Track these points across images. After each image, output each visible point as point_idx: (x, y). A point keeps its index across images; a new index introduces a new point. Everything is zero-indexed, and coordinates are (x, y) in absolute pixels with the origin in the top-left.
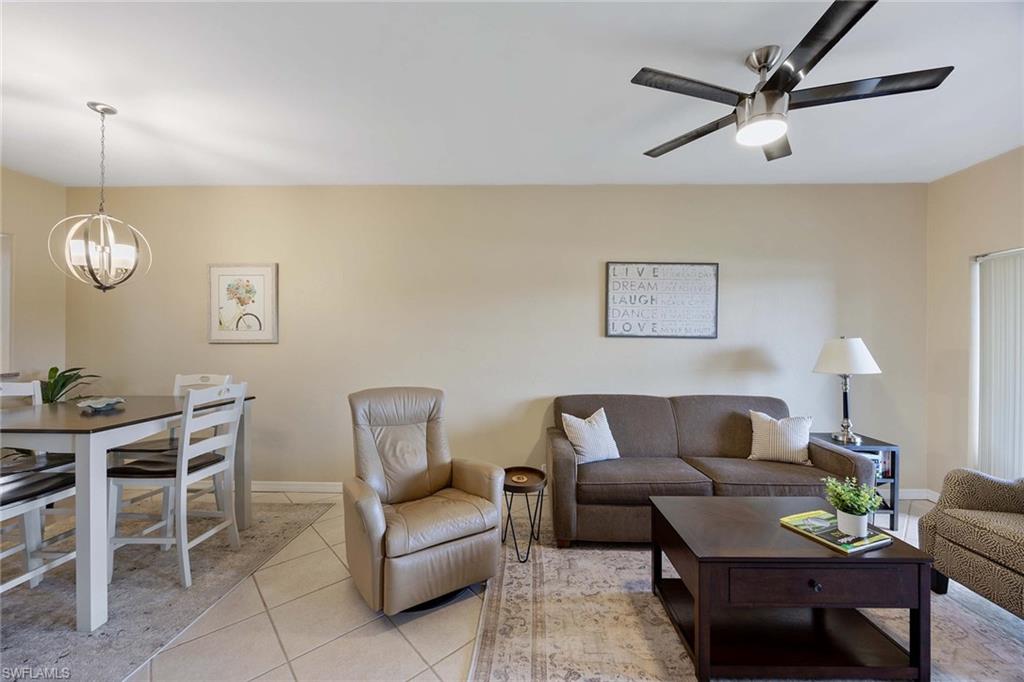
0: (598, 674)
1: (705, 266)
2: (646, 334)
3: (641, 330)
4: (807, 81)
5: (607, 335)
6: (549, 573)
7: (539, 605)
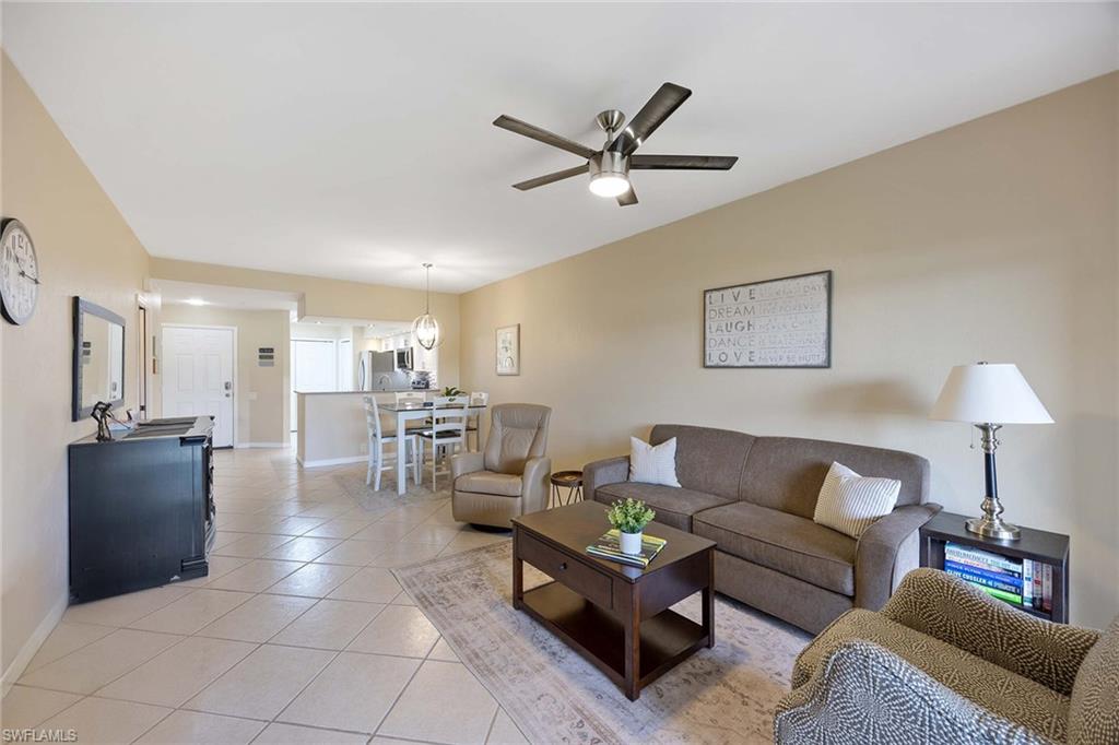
1: (812, 278)
2: (744, 364)
3: (738, 360)
4: (644, 148)
5: (705, 366)
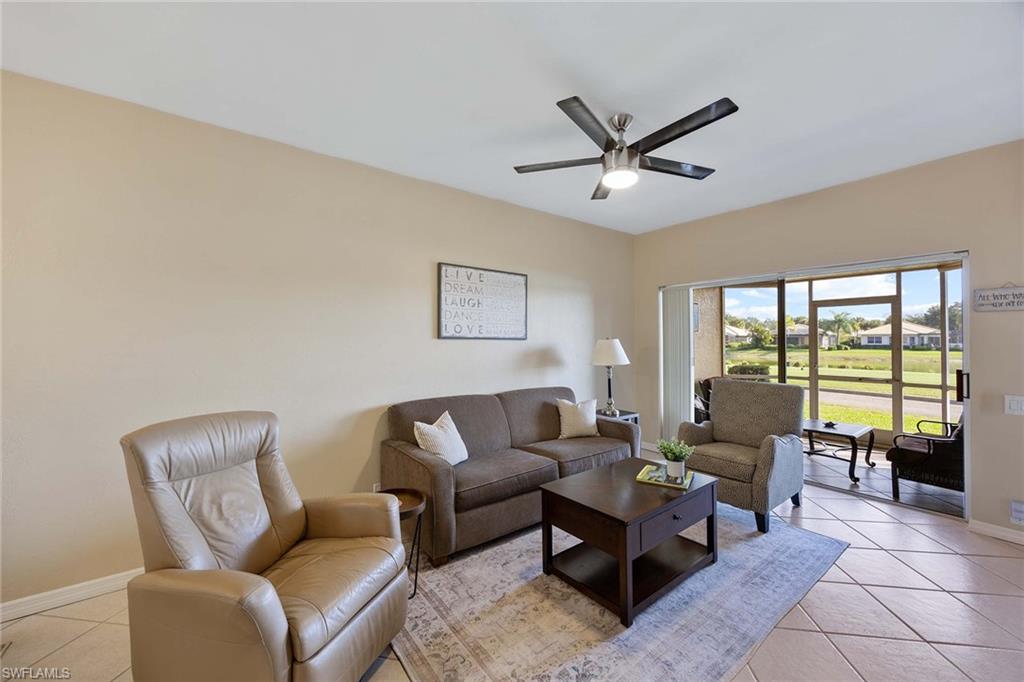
0: (560, 665)
1: (518, 276)
2: (475, 336)
3: (470, 332)
5: (439, 336)
6: (448, 597)
7: (462, 633)
